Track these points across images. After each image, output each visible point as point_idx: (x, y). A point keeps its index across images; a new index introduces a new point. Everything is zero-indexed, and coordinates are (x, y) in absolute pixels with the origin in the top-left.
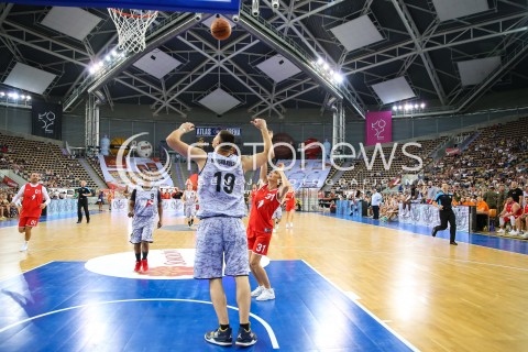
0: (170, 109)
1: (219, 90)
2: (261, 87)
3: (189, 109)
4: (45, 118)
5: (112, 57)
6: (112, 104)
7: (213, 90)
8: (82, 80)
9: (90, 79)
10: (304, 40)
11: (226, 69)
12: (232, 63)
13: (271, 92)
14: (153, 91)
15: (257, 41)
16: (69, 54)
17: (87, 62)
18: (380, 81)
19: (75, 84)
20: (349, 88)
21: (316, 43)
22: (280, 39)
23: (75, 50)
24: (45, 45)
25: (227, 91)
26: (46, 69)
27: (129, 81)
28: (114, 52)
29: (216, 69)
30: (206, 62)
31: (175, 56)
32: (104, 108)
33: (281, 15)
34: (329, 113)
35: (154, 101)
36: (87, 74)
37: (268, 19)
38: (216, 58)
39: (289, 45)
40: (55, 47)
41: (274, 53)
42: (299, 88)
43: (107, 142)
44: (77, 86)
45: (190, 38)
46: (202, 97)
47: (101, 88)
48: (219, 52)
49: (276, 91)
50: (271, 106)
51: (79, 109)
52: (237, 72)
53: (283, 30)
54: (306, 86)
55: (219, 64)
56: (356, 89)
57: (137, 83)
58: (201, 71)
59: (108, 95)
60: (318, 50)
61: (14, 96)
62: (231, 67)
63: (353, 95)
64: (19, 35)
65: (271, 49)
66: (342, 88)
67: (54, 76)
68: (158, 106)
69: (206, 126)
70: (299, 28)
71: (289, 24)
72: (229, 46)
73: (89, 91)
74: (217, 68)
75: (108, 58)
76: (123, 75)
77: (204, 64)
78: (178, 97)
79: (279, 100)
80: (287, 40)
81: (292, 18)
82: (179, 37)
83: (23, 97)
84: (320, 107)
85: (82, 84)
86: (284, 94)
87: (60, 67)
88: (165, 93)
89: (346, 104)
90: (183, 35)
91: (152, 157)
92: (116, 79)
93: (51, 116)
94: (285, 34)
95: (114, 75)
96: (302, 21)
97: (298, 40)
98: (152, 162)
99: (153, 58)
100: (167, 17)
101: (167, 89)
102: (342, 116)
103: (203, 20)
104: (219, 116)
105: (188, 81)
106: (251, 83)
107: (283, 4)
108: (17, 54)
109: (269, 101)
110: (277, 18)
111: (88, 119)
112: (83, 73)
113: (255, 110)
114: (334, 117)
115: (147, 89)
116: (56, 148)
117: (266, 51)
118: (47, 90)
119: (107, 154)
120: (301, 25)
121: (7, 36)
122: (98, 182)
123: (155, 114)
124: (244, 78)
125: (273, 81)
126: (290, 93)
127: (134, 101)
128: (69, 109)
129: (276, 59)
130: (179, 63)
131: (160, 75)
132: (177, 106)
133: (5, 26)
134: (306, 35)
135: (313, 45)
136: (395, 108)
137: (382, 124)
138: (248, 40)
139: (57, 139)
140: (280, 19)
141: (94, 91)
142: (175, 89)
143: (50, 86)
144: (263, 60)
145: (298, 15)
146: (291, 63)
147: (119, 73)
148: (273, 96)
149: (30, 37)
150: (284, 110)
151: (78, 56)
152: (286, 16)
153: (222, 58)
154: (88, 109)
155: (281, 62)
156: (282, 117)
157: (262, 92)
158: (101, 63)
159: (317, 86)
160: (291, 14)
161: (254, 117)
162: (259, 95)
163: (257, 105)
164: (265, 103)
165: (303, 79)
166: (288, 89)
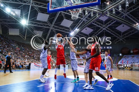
1: (104, 36)
2: (117, 34)
5: (76, 30)
6: (76, 42)
10: (131, 19)
11: (106, 30)
12: (108, 28)
13: (120, 35)
15: (115, 21)
16: (66, 31)
17: (70, 32)
21: (135, 19)
22: (123, 19)
23: (67, 30)
24: (61, 29)
27: (80, 36)
28: (76, 29)
29: (103, 31)
30: (101, 29)
31: (92, 28)
33: (123, 13)
37: (118, 14)
38: (103, 27)
39: (126, 21)
40: (63, 30)
41: (121, 24)
42: (130, 33)
45: (96, 23)
48: (104, 26)
49: (122, 35)
50: (121, 39)
52: (110, 31)
53: (123, 17)
54: (133, 32)
55: (104, 29)
58: (99, 31)
59: (75, 40)
60: (136, 21)
61: (54, 42)
62: (108, 30)
64: (56, 28)
65: (120, 23)
70: (129, 16)
71: (125, 15)
72: (107, 24)
75: (75, 31)
76: (78, 34)
77: (100, 30)
79: (123, 37)
80: (125, 19)
81: (126, 13)
82: (93, 23)
86: (125, 36)
87: (64, 34)
90: (94, 23)
92: (77, 36)
94: (124, 18)
96: (130, 13)
97: (129, 19)
99: (86, 29)
100: (89, 19)
103: (99, 18)
104: (105, 43)
106: (114, 33)
107: (123, 9)
108: (55, 32)
109: (120, 38)
110: (121, 14)
112: (69, 35)
113: (116, 41)
117: (118, 24)
120: (130, 14)
121: (54, 29)
124: (112, 32)
125: (121, 32)
126: (127, 35)
127: (82, 41)
128: (66, 44)
129: (122, 25)
130: (93, 30)
131: (88, 34)
133: (53, 27)
134: (131, 17)
135: (134, 20)
138: (112, 21)
140: (122, 14)
144: (117, 26)
145: (128, 12)
146: (127, 26)
148: (121, 37)
149: (58, 28)
150: (125, 40)
151: (68, 31)
152: (124, 13)
153: (105, 27)
155: (123, 26)
156: (125, 42)
158: (73, 32)
160: (126, 12)
161: (115, 43)
162: (117, 37)
163: (116, 40)
164: (119, 39)
165: (131, 30)
166: (127, 34)
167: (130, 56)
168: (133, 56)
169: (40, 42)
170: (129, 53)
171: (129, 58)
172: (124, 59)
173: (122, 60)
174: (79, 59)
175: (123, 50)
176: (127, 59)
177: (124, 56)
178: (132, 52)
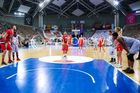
0: (63, 16)
1: (78, 9)
2: (91, 8)
3: (69, 15)
4: (28, 20)
6: (46, 15)
7: (76, 9)
8: (38, 8)
9: (40, 8)
11: (80, 2)
12: (82, 1)
13: (94, 9)
14: (58, 10)
16: (34, 1)
17: (39, 3)
18: (132, 3)
19: (36, 9)
20: (120, 6)
25: (80, 9)
26: (28, 6)
27: (51, 8)
32: (44, 16)
34: (114, 15)
35: (58, 13)
36: (39, 7)
42: (103, 7)
43: (45, 26)
44: (36, 10)
46: (73, 12)
47: (43, 10)
50: (94, 13)
51: (37, 17)
52: (83, 3)
54: (106, 6)
56: (123, 6)
57: (53, 8)
58: (72, 3)
59: (45, 12)
61: (20, 14)
63: (122, 8)
66: (118, 6)
67: (30, 8)
68: (59, 15)
69: (74, 20)
73: (40, 11)
74: (77, 2)
75: (45, 1)
76: (49, 6)
77: (73, 1)
78: (65, 12)
79: (97, 11)
83: (22, 14)
84: (110, 13)
85: (38, 9)
86: (98, 9)
87: (32, 5)
88: (61, 11)
89: (119, 12)
91: (58, 30)
92: (47, 7)
93: (29, 19)
95: (47, 6)
98: (58, 31)
101: (62, 10)
102: (118, 15)
104: (78, 17)
105: (68, 7)
106: (88, 6)
108: (21, 2)
109: (94, 12)
111: (40, 20)
112: (38, 6)
113: (89, 15)
114: (115, 16)
115: (56, 10)
116: (31, 28)
118: (28, 12)
119: (45, 29)
122: (43, 38)
123: (59, 17)
124: (85, 5)
125: (95, 5)
126: (100, 9)
127: (52, 14)
128: (34, 17)
131: (60, 5)
132: (65, 14)
136: (137, 12)
137: (132, 17)
139: (31, 25)
141: (41, 11)
142: (65, 10)
143: (29, 10)
147: (48, 6)
148: (95, 10)
150: (98, 14)
151: (37, 1)
154: (40, 17)
156: (98, 17)
157: (91, 9)
158: (43, 3)
159: (110, 6)
161: (89, 17)
162: (90, 10)
163: (90, 13)
164: (92, 13)
165: (105, 4)
166: (100, 7)
167: (102, 31)
168: (105, 31)
169: (1, 13)
170: (101, 28)
171: (102, 33)
172: (97, 34)
173: (94, 35)
174: (50, 34)
175: (96, 25)
176: (100, 34)
177: (97, 31)
178: (104, 27)
